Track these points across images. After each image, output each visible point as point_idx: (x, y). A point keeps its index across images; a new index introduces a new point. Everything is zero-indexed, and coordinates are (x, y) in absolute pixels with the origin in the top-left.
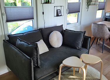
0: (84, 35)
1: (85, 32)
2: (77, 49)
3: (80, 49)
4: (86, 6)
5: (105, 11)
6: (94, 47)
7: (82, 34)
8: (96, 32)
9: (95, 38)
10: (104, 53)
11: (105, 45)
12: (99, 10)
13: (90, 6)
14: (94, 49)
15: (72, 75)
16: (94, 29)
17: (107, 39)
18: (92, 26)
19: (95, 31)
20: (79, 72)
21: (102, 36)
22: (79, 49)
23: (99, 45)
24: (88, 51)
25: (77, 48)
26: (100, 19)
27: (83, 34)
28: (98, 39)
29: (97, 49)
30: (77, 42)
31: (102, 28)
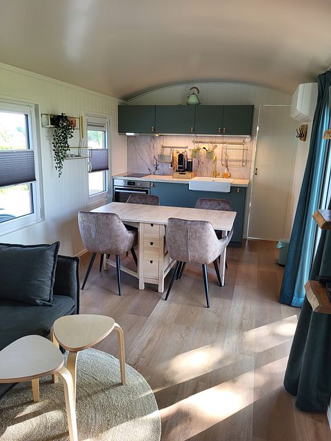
0: (55, 256)
1: (57, 245)
2: (37, 305)
3: (49, 301)
4: (55, 162)
5: (111, 173)
6: (94, 283)
7: (48, 252)
8: (93, 236)
9: (95, 254)
10: (124, 295)
11: (122, 269)
12: (93, 171)
13: (65, 162)
14: (94, 287)
15: (32, 402)
16: (87, 229)
17: (127, 252)
18: (80, 220)
19: (91, 235)
20: (52, 382)
21: (110, 246)
22: (44, 305)
23: (107, 271)
24: (74, 303)
25: (38, 301)
26: (100, 195)
27: (52, 253)
28: (102, 255)
29: (103, 288)
30: (36, 282)
31: (108, 224)
